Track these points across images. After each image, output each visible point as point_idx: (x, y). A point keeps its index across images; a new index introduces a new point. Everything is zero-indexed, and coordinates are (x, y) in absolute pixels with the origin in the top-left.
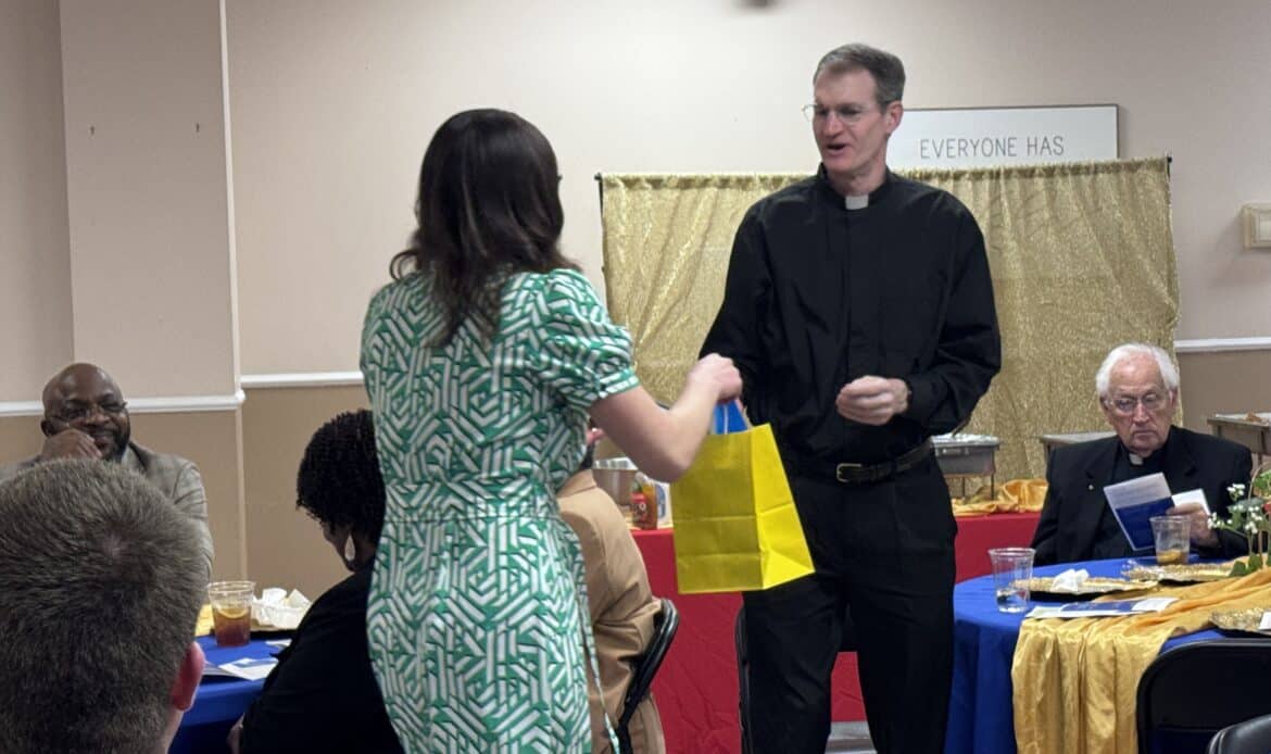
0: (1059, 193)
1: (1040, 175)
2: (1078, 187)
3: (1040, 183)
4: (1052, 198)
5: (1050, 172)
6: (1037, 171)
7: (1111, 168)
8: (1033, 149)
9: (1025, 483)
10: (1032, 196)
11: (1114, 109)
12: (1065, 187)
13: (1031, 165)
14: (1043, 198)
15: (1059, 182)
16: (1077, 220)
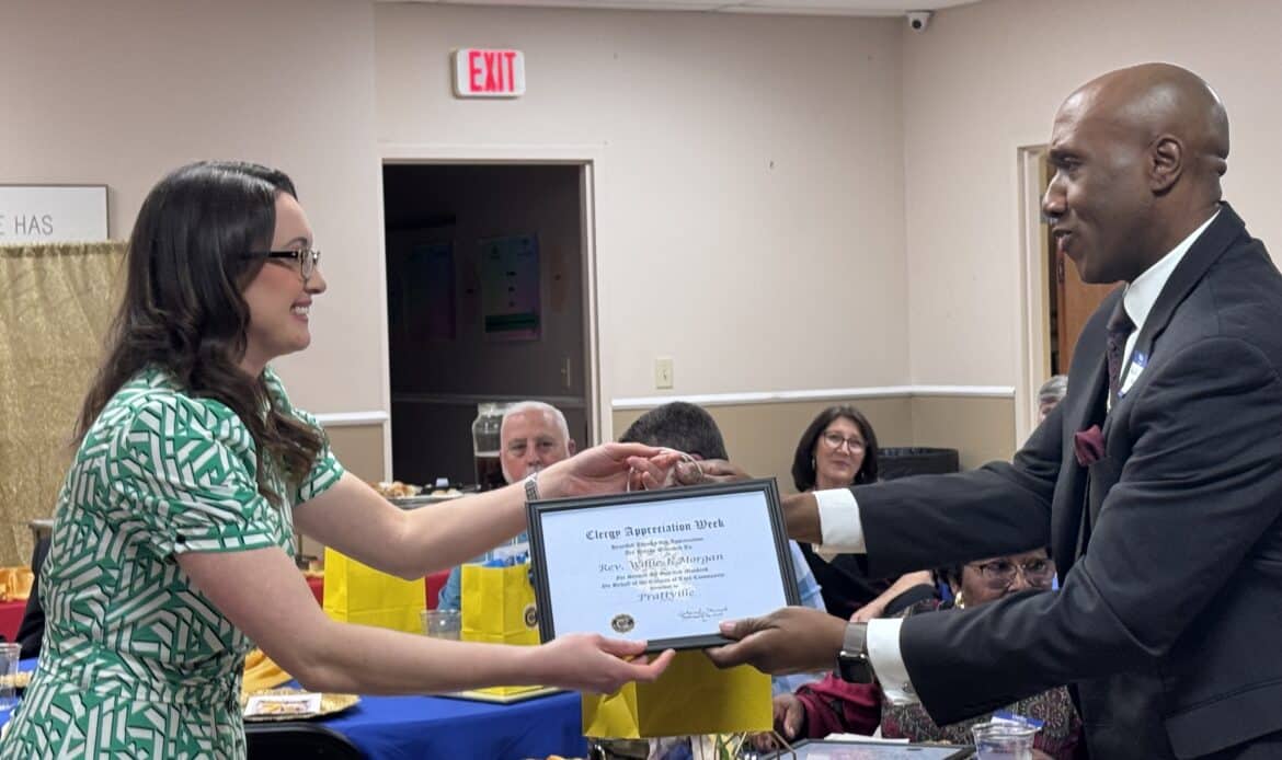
0: (49, 273)
1: (29, 255)
2: (68, 267)
3: (28, 262)
4: (41, 280)
5: (38, 252)
6: (25, 251)
7: (101, 249)
8: (20, 228)
9: (13, 572)
10: (20, 276)
11: (104, 189)
12: (54, 267)
13: (19, 244)
14: (32, 277)
15: (48, 262)
16: (67, 300)
